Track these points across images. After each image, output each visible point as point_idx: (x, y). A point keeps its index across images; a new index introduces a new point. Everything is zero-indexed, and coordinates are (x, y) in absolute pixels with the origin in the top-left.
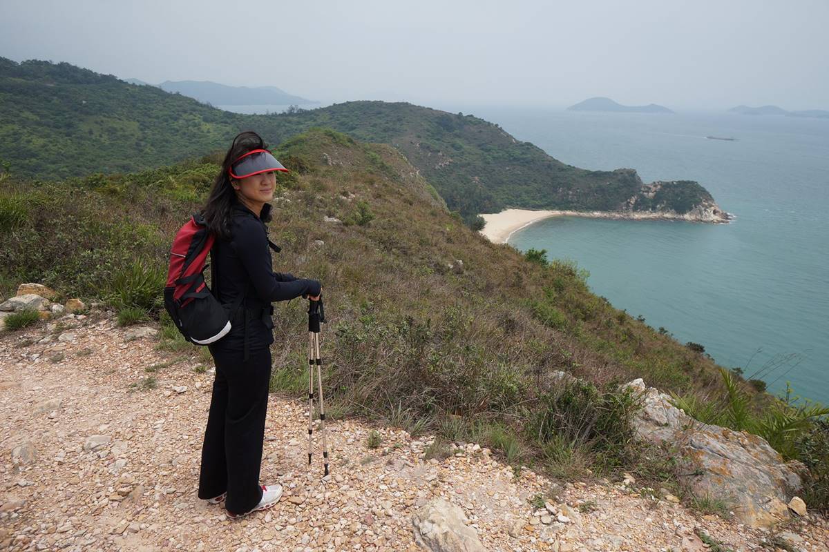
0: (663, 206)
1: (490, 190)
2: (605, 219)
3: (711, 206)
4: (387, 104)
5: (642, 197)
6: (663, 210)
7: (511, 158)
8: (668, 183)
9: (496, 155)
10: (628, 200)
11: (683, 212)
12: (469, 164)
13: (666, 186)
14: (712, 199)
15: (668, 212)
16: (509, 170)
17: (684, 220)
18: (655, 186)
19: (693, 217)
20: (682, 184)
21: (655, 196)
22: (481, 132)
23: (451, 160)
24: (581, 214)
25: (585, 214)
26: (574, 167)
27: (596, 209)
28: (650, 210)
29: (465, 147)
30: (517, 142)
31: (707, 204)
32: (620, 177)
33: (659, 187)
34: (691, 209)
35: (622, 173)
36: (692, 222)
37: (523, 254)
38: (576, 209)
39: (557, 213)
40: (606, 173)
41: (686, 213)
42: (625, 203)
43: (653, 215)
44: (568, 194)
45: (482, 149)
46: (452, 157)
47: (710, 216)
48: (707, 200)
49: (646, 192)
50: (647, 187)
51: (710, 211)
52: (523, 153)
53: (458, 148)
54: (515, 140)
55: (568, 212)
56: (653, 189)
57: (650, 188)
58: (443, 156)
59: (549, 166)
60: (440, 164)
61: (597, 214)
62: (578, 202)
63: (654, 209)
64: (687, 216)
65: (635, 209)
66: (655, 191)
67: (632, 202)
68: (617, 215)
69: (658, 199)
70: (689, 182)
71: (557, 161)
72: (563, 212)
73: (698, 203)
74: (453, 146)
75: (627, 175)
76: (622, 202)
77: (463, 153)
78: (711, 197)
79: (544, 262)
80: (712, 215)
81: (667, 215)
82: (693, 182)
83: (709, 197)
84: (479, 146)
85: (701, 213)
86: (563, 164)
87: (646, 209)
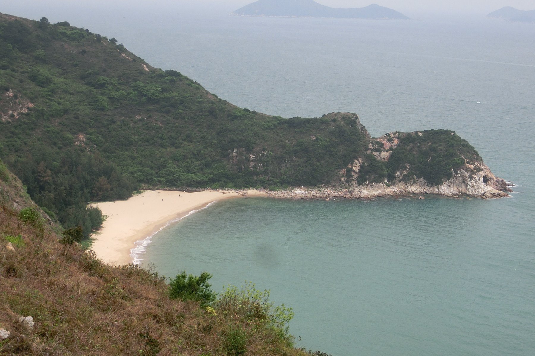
0: (405, 173)
1: (107, 157)
2: (313, 200)
3: (479, 170)
5: (371, 159)
6: (406, 179)
7: (144, 99)
8: (409, 135)
9: (114, 93)
10: (349, 166)
11: (438, 183)
12: (66, 111)
13: (406, 139)
14: (479, 159)
15: (414, 182)
16: (140, 120)
17: (440, 195)
18: (390, 140)
19: (453, 190)
20: (431, 135)
21: (392, 156)
22: (84, 52)
23: (31, 105)
24: (274, 194)
25: (280, 194)
26: (254, 112)
28: (386, 181)
29: (56, 80)
30: (153, 71)
31: (472, 167)
32: (331, 127)
33: (396, 141)
34: (449, 176)
35: (334, 120)
36: (452, 198)
37: (167, 282)
38: (264, 185)
39: (232, 193)
40: (309, 121)
41: (442, 183)
42: (344, 171)
43: (391, 190)
44: (248, 160)
45: (89, 84)
46: (32, 100)
47: (479, 187)
48: (472, 161)
49: (377, 150)
50: (377, 143)
51: (479, 177)
52: (164, 90)
53: (44, 83)
55: (252, 192)
56: (387, 145)
57: (382, 145)
58: (15, 97)
59: (212, 112)
60: (10, 112)
61: (300, 192)
62: (265, 173)
63: (392, 180)
64: (444, 189)
65: (361, 181)
66: (391, 149)
67: (356, 168)
68: (333, 193)
70: (441, 132)
71: (225, 102)
72: (241, 192)
73: (459, 166)
74: (34, 78)
75: (342, 123)
76: (340, 169)
77: (53, 91)
78: (478, 155)
79: (207, 297)
80: (483, 185)
81: (414, 189)
82: (447, 132)
83: (474, 156)
84: (83, 78)
85: (464, 182)
86: (235, 108)
87: (378, 180)
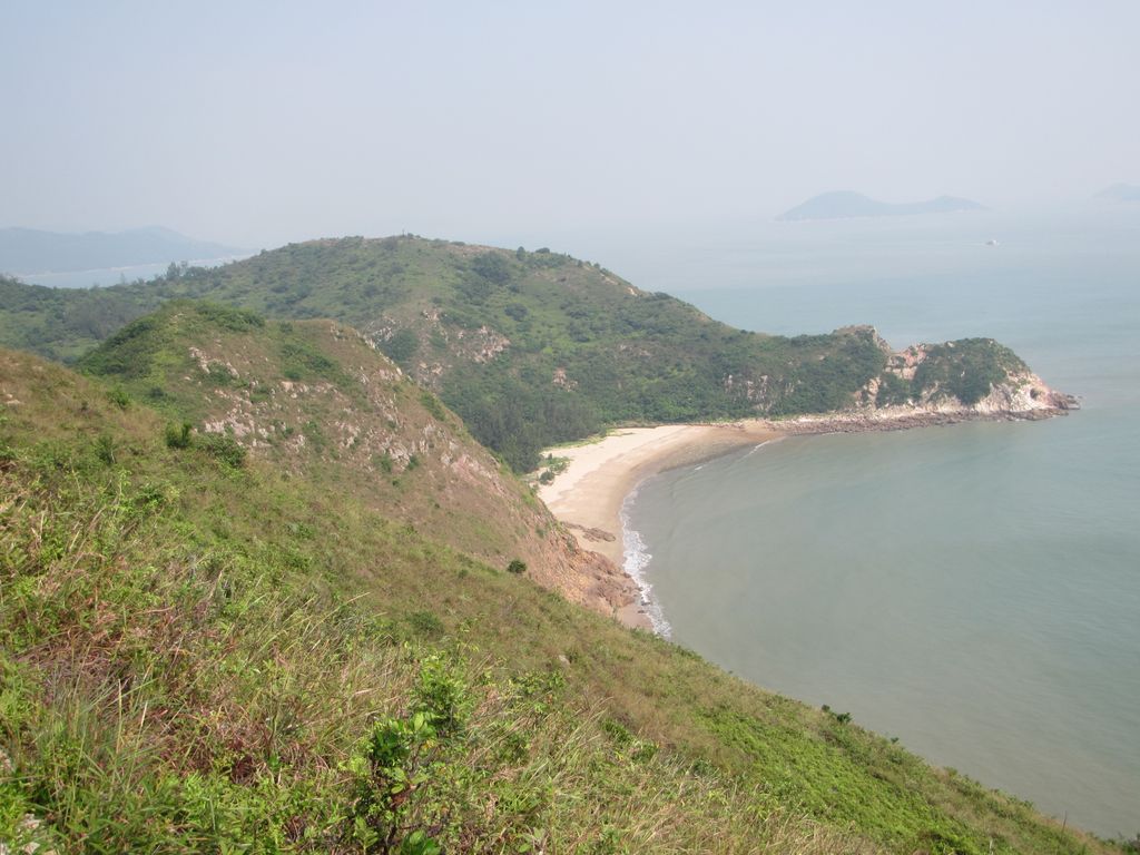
0: (933, 391)
1: (589, 394)
2: (823, 427)
3: (1024, 382)
4: (370, 242)
5: (891, 379)
6: (934, 399)
7: (629, 327)
8: (938, 347)
9: (596, 324)
10: (865, 387)
11: (974, 400)
12: (543, 346)
13: (935, 352)
14: (1025, 368)
15: (945, 402)
16: (626, 350)
17: (977, 414)
18: (914, 354)
19: (994, 408)
20: (966, 345)
21: (916, 373)
22: (564, 280)
24: (776, 424)
25: (783, 423)
26: (753, 333)
27: (804, 411)
28: (910, 402)
29: (533, 312)
30: (641, 294)
31: (1016, 380)
32: (844, 343)
33: (921, 356)
34: (986, 392)
35: (845, 336)
36: (994, 416)
38: (764, 415)
40: (817, 339)
41: (978, 401)
42: (859, 393)
43: (919, 411)
44: (746, 387)
45: (569, 314)
46: (508, 336)
47: (1025, 403)
48: (1016, 372)
49: (897, 367)
50: (898, 358)
51: (1025, 391)
52: (651, 316)
53: (521, 317)
54: (635, 289)
55: (750, 423)
56: (911, 360)
57: (904, 360)
58: (490, 334)
59: (704, 336)
60: (484, 351)
61: (806, 420)
62: (766, 401)
63: (917, 399)
64: (982, 407)
65: (880, 403)
66: (915, 364)
67: (873, 390)
68: (846, 419)
69: (923, 377)
70: (978, 341)
71: (720, 324)
73: (1000, 377)
74: (509, 312)
75: (856, 338)
76: (855, 391)
78: (1023, 364)
80: (1030, 400)
81: (945, 408)
82: (985, 341)
83: (1018, 365)
84: (563, 308)
85: (1007, 398)
86: (735, 330)
87: (900, 401)
